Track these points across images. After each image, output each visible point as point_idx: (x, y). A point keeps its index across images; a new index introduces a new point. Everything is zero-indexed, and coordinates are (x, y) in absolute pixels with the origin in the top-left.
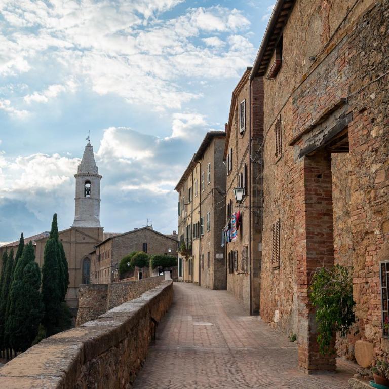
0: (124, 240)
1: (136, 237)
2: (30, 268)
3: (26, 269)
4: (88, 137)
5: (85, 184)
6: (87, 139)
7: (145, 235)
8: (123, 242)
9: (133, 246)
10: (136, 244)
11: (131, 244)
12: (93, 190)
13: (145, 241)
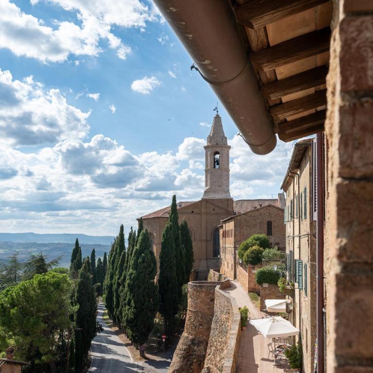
0: (246, 219)
1: (259, 215)
2: (144, 258)
3: (140, 260)
4: (216, 108)
5: (214, 155)
6: (214, 110)
7: (269, 213)
8: (246, 221)
9: (256, 224)
10: (260, 223)
11: (254, 223)
12: (222, 161)
13: (270, 219)
